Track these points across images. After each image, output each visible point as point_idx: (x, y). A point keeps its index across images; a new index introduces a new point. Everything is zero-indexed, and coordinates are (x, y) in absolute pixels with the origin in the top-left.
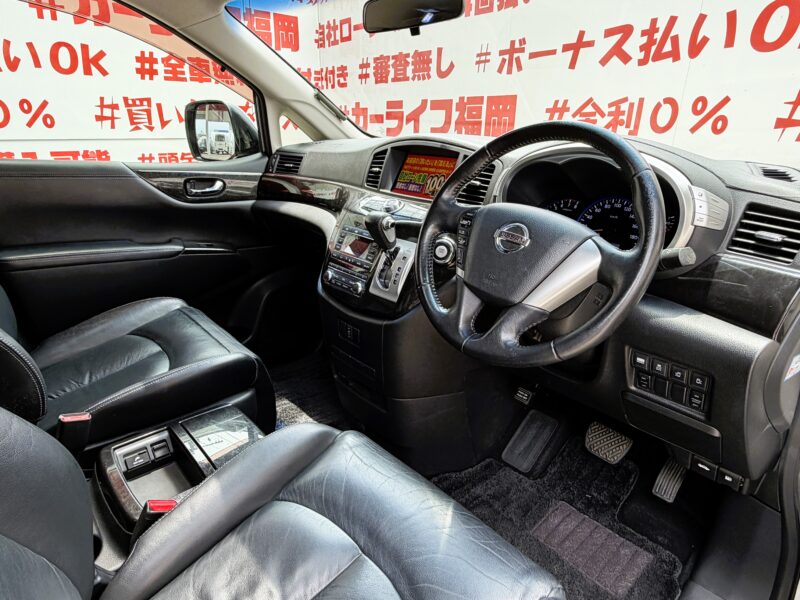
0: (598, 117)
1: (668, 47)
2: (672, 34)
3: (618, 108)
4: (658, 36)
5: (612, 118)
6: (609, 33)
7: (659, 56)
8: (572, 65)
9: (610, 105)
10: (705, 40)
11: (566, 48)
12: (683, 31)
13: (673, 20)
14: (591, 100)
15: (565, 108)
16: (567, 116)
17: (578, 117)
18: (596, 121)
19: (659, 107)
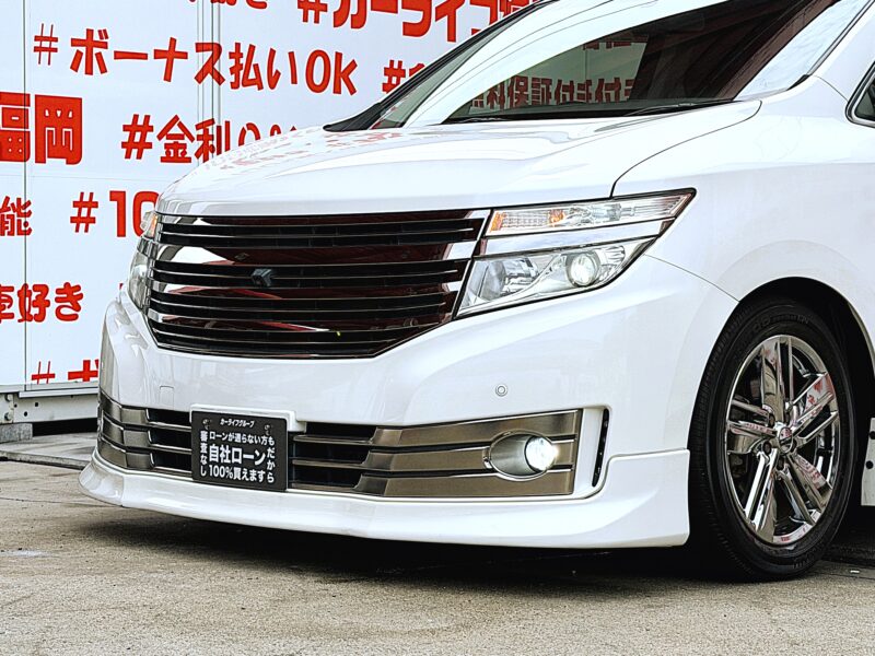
0: (186, 140)
1: (252, 75)
2: (253, 62)
3: (206, 131)
4: (243, 61)
5: (201, 143)
6: (200, 47)
7: (247, 83)
9: (198, 127)
10: (278, 73)
11: (158, 54)
12: (260, 59)
13: (252, 48)
14: (176, 118)
15: (147, 128)
16: (151, 137)
17: (164, 140)
18: (184, 146)
19: (243, 133)
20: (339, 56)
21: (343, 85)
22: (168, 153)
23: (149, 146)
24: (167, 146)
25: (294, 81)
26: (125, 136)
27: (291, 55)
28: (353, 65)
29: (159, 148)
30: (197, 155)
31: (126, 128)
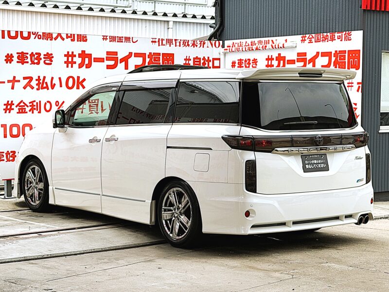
0: (26, 107)
1: (45, 85)
2: (45, 81)
3: (33, 104)
4: (41, 81)
5: (31, 107)
6: (25, 78)
7: (43, 88)
8: (13, 88)
9: (30, 103)
10: (55, 84)
11: (9, 81)
12: (48, 80)
13: (44, 78)
14: (22, 101)
15: (12, 104)
16: (13, 107)
17: (18, 107)
18: (25, 109)
19: (45, 104)
20: (78, 78)
21: (80, 87)
22: (19, 111)
23: (13, 109)
24: (19, 109)
25: (61, 86)
26: (5, 107)
27: (60, 79)
28: (84, 80)
29: (16, 110)
30: (30, 111)
31: (5, 105)
